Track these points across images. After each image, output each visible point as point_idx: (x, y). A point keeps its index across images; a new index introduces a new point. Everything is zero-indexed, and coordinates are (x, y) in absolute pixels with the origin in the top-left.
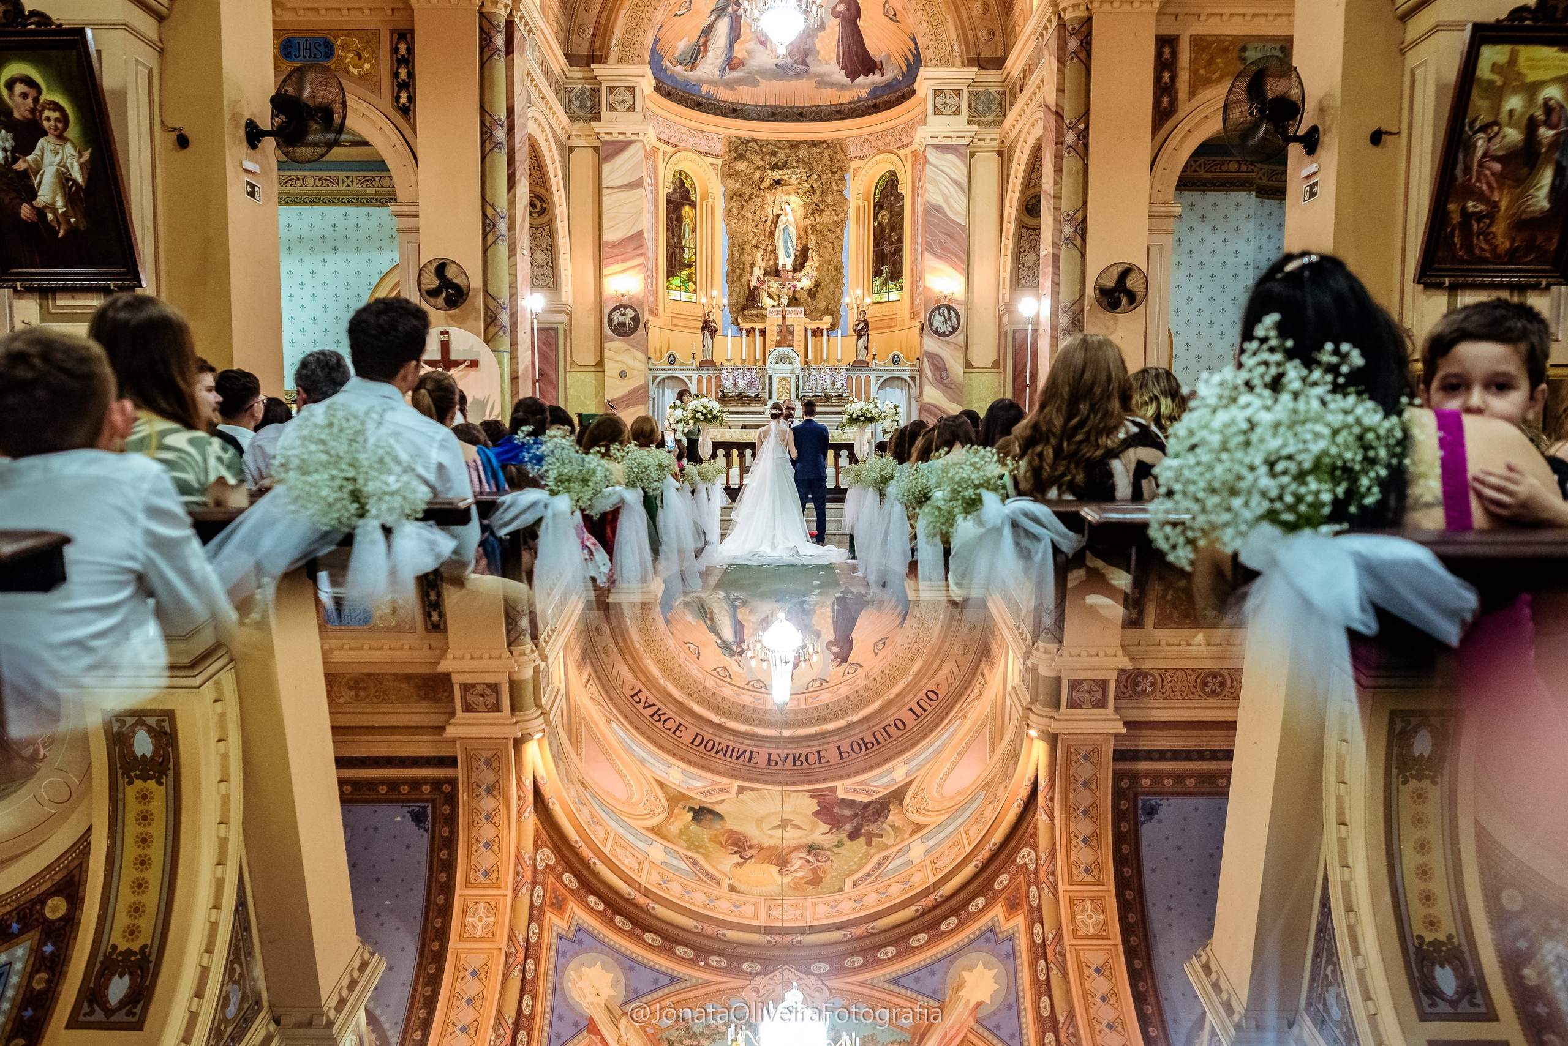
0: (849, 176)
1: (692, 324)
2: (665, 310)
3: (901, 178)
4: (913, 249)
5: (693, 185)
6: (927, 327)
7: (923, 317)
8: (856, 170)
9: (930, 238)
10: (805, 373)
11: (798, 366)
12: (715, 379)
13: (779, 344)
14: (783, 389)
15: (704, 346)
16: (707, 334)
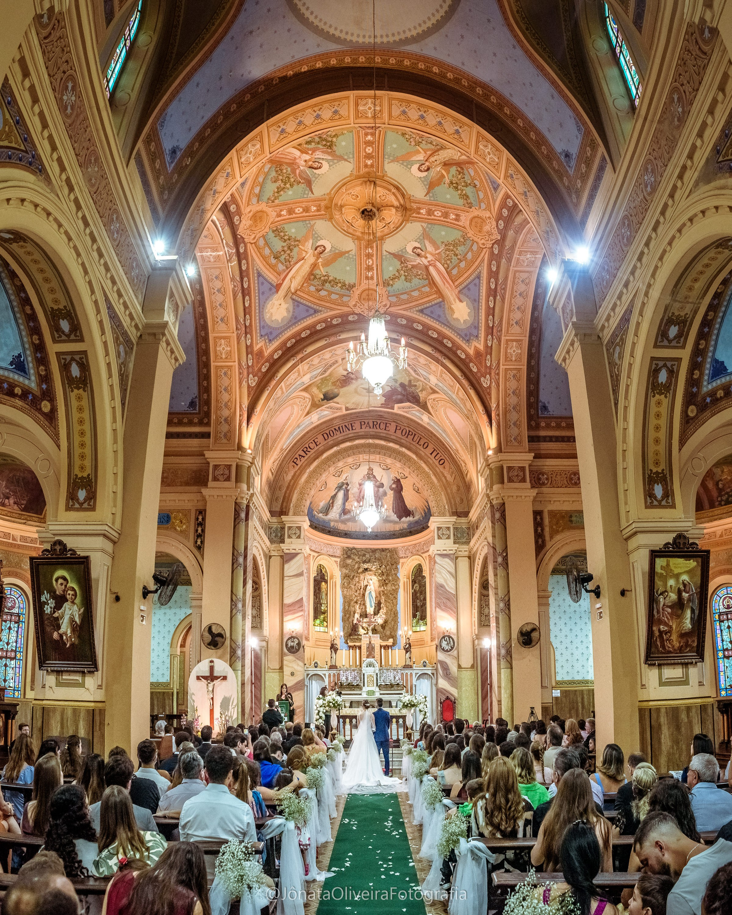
0: (399, 566)
1: (326, 644)
2: (313, 637)
3: (424, 568)
4: (431, 605)
5: (326, 571)
6: (439, 647)
7: (436, 642)
8: (403, 564)
9: (439, 601)
10: (381, 672)
11: (377, 669)
12: (337, 675)
13: (368, 656)
14: (370, 681)
15: (331, 657)
16: (333, 651)
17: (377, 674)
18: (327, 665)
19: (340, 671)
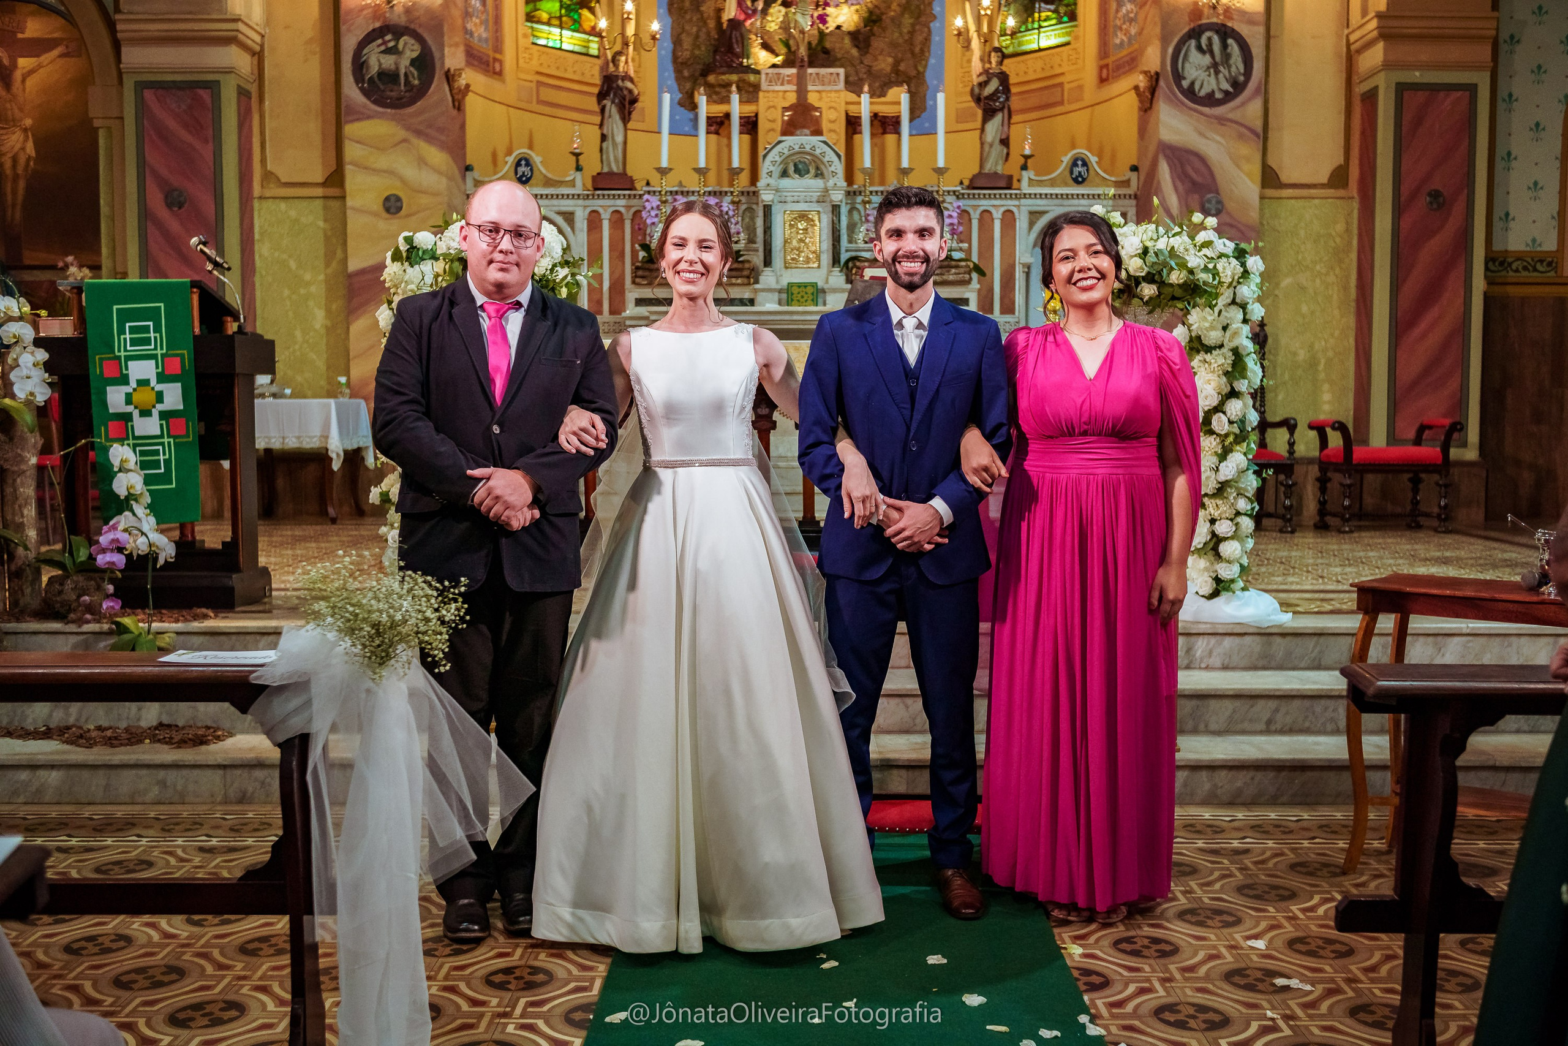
6: (1169, 81)
10: (854, 203)
11: (839, 184)
12: (632, 220)
13: (789, 129)
14: (801, 241)
15: (604, 138)
16: (612, 110)
17: (836, 209)
18: (578, 175)
19: (647, 200)
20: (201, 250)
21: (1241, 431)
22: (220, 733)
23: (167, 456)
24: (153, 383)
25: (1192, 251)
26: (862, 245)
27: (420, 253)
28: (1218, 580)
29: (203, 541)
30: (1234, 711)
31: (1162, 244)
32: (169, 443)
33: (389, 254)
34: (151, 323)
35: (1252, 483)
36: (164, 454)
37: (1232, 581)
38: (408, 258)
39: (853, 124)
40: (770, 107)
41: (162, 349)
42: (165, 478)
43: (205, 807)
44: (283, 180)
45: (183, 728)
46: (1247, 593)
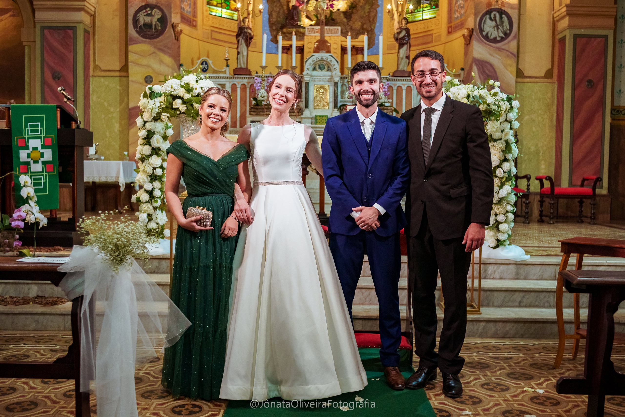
6: (477, 33)
10: (343, 82)
11: (337, 74)
12: (250, 88)
13: (317, 50)
14: (321, 97)
15: (238, 53)
16: (242, 41)
17: (336, 84)
18: (228, 68)
19: (256, 79)
20: (62, 93)
21: (509, 176)
22: (63, 300)
23: (45, 181)
24: (40, 149)
25: (489, 96)
26: (347, 100)
27: (155, 94)
28: (498, 240)
29: (60, 218)
30: (505, 297)
31: (476, 93)
32: (46, 175)
33: (142, 95)
34: (39, 123)
35: (513, 198)
36: (44, 180)
37: (504, 241)
38: (150, 97)
39: (344, 50)
40: (309, 43)
41: (43, 134)
42: (44, 190)
43: (55, 332)
44: (103, 69)
45: (48, 298)
46: (510, 246)
